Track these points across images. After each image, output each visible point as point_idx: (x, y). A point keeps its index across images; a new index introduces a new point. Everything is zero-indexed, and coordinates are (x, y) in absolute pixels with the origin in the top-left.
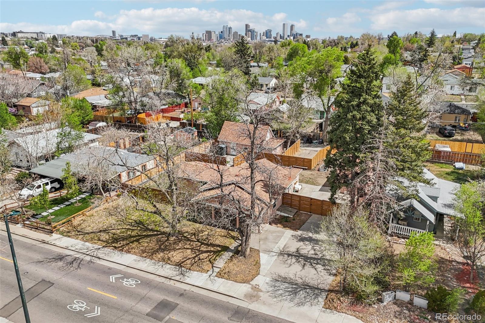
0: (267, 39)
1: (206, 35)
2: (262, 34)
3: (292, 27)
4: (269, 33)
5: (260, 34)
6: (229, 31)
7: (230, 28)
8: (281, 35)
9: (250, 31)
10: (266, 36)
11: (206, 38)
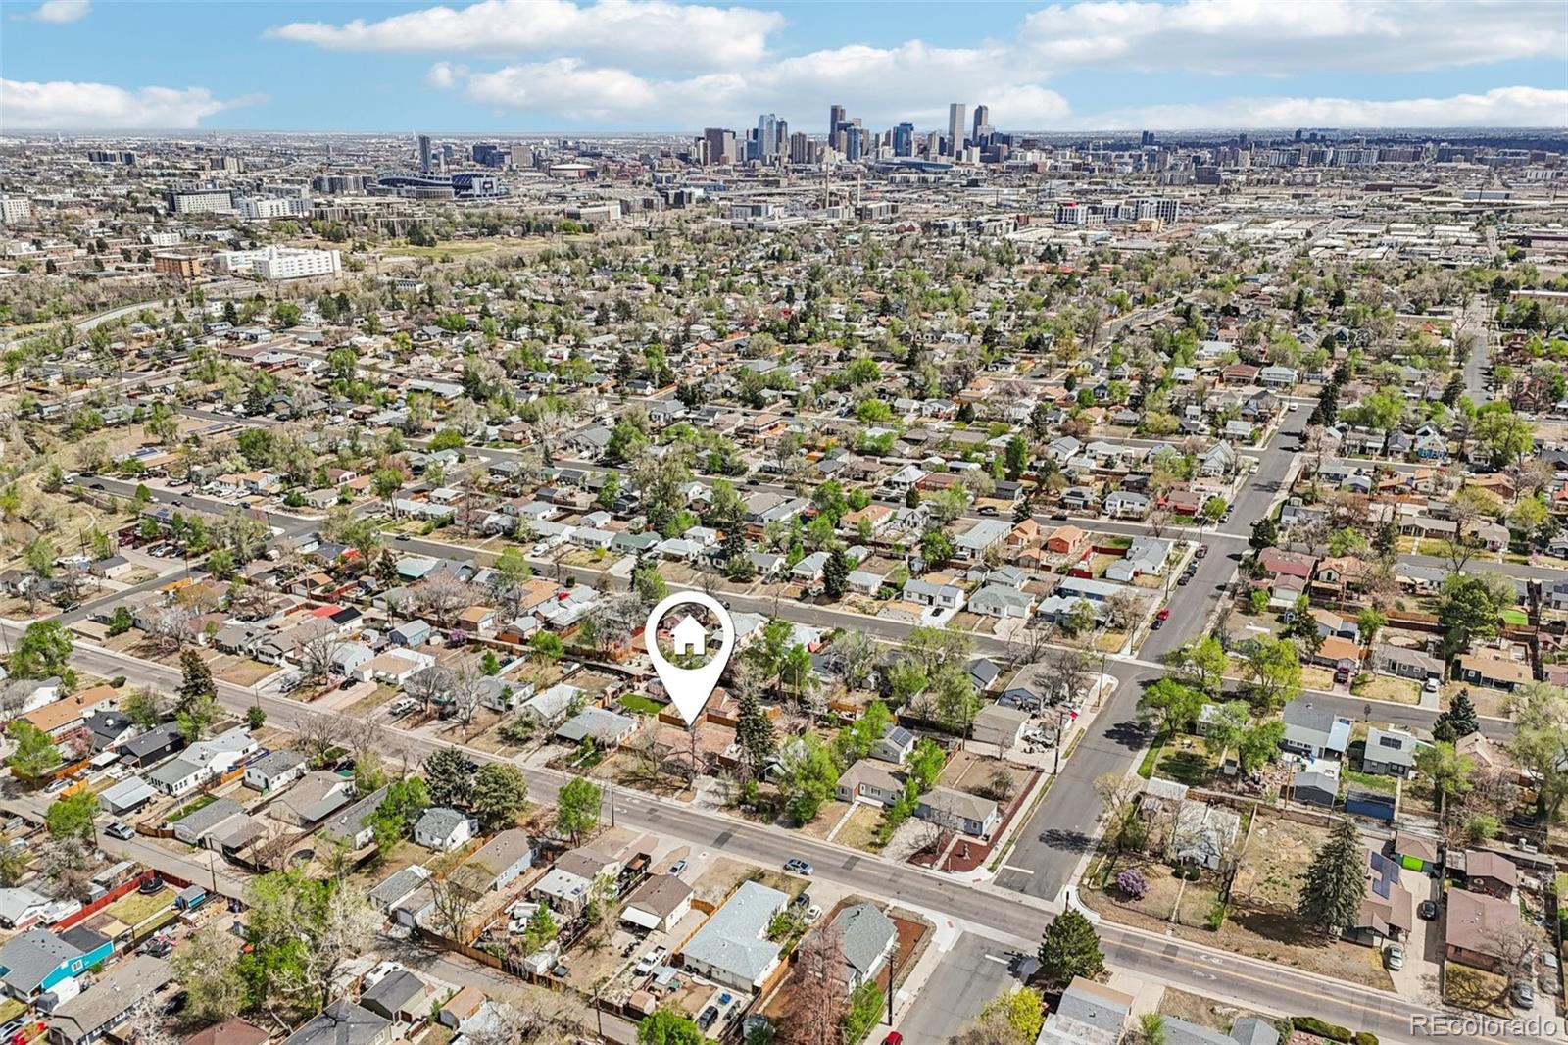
0: (897, 160)
1: (705, 145)
2: (882, 139)
3: (980, 113)
4: (905, 136)
5: (877, 136)
6: (779, 132)
7: (782, 124)
8: (942, 139)
9: (845, 127)
10: (896, 147)
11: (705, 154)
